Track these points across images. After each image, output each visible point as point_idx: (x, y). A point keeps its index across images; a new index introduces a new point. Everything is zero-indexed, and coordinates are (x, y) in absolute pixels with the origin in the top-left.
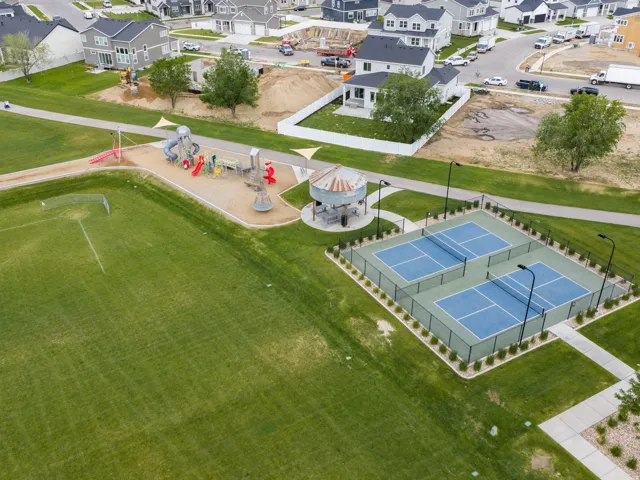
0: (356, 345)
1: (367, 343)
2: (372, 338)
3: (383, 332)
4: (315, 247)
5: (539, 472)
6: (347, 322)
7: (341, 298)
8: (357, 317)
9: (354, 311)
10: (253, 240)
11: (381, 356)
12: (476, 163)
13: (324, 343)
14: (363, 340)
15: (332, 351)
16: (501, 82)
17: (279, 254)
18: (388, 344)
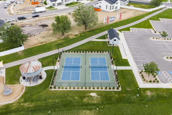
0: (94, 104)
1: (95, 102)
2: (95, 99)
3: (95, 96)
4: (44, 91)
5: (151, 95)
6: (84, 102)
7: (74, 97)
8: (84, 98)
9: (82, 97)
10: (21, 104)
11: (102, 102)
12: (42, 43)
13: (88, 111)
14: (93, 102)
15: (92, 111)
16: (13, 20)
17: (39, 101)
18: (99, 98)
